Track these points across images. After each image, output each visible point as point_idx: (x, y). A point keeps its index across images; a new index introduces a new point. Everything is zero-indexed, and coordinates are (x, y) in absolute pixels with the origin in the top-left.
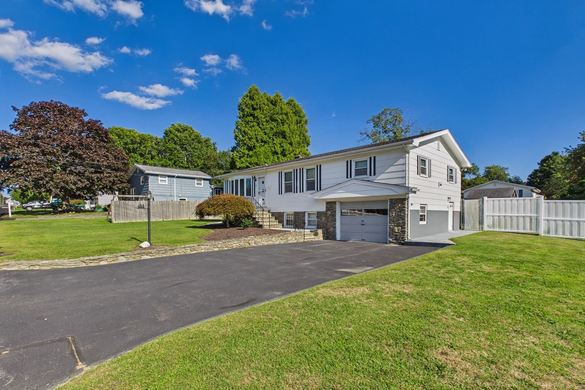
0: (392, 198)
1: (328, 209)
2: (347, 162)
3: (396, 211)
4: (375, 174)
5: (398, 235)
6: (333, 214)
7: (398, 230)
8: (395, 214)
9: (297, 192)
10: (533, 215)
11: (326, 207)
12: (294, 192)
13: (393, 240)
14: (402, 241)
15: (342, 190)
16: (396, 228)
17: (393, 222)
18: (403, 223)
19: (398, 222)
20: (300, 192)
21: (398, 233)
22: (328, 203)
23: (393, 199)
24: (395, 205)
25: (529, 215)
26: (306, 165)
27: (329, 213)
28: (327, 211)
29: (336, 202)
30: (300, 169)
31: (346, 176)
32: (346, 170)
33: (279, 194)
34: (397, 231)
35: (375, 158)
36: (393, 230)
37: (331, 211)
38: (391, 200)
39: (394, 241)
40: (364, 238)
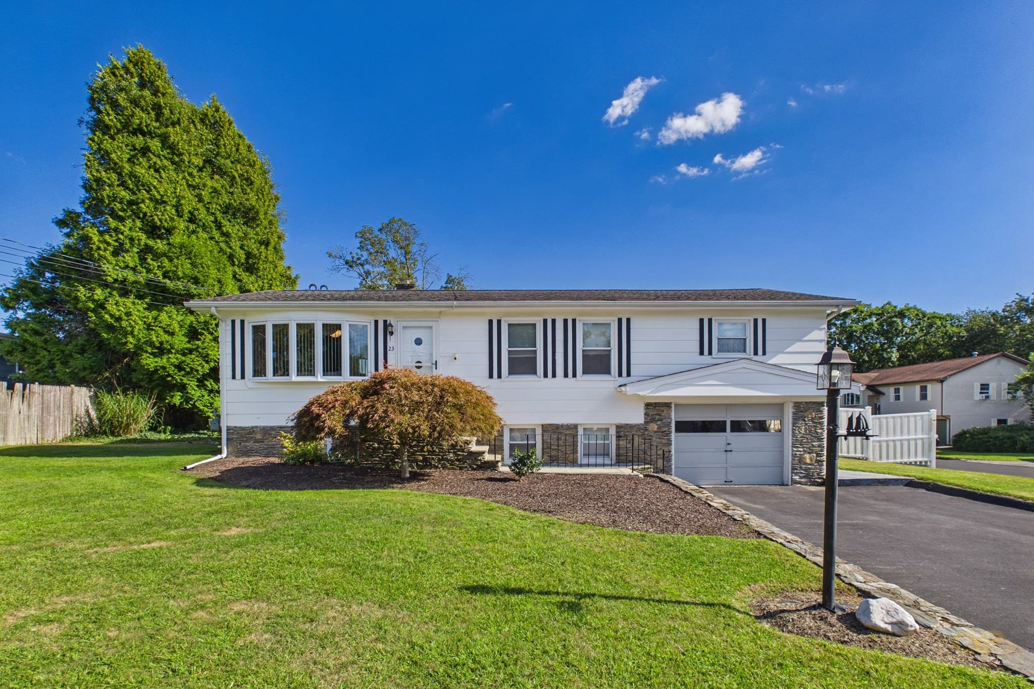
0: (800, 400)
1: (649, 419)
2: (701, 321)
3: (806, 424)
4: (764, 353)
5: (811, 469)
6: (664, 429)
7: (811, 460)
8: (805, 431)
9: (554, 376)
10: (925, 436)
11: (646, 414)
12: (546, 376)
13: (801, 478)
14: (819, 478)
15: (716, 380)
16: (807, 456)
17: (801, 445)
18: (819, 446)
19: (810, 445)
20: (566, 375)
21: (810, 464)
22: (648, 405)
23: (801, 403)
24: (806, 414)
25: (921, 436)
26: (582, 314)
27: (654, 427)
28: (646, 423)
29: (671, 403)
30: (566, 321)
31: (698, 350)
32: (698, 338)
33: (491, 376)
34: (808, 461)
35: (764, 321)
36: (801, 460)
37: (659, 423)
38: (797, 405)
39: (803, 480)
40: (730, 478)
